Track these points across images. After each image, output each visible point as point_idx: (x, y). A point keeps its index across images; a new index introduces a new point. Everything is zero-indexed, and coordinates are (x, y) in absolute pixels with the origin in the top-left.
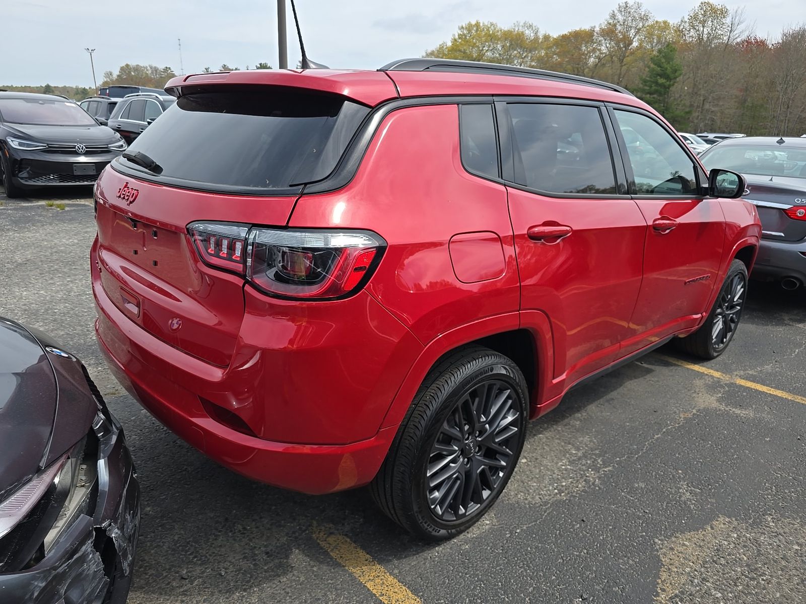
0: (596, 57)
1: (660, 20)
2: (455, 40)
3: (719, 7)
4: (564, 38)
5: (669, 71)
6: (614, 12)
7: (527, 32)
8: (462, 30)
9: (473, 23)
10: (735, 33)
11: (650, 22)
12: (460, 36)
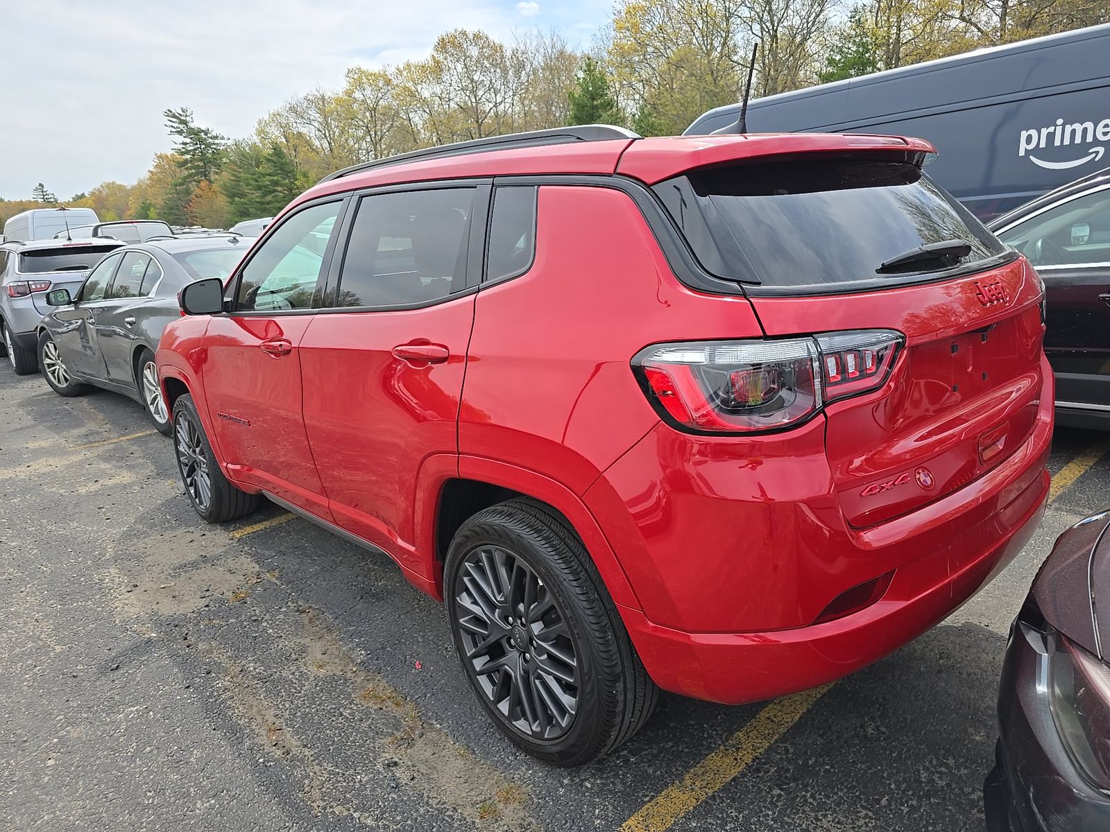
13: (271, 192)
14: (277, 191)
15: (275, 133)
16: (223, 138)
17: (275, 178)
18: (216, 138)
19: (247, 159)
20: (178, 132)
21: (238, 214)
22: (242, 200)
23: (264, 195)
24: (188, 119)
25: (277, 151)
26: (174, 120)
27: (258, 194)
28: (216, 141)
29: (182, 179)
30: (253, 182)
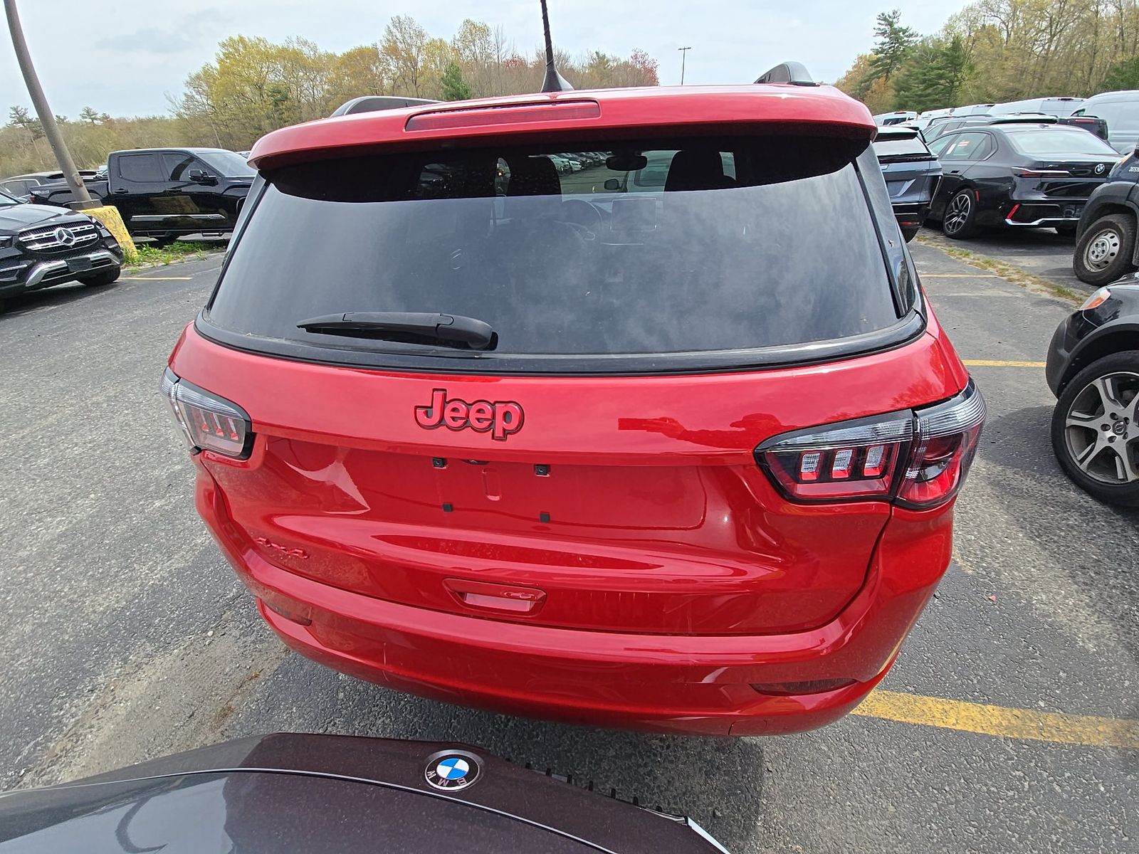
0: (389, 78)
1: (436, 38)
2: (222, 60)
3: (481, 25)
4: (349, 56)
5: (461, 91)
6: (389, 27)
7: (305, 50)
8: (226, 47)
9: (236, 38)
10: (502, 52)
11: (426, 41)
12: (227, 56)
13: (932, 86)
14: (939, 84)
15: (962, 29)
16: (917, 36)
17: (941, 72)
18: (911, 35)
19: (928, 54)
20: (882, 33)
21: (897, 106)
22: (907, 93)
23: (926, 89)
24: (895, 20)
25: (956, 45)
26: (883, 22)
27: (922, 87)
28: (910, 39)
29: (867, 76)
30: (921, 77)
